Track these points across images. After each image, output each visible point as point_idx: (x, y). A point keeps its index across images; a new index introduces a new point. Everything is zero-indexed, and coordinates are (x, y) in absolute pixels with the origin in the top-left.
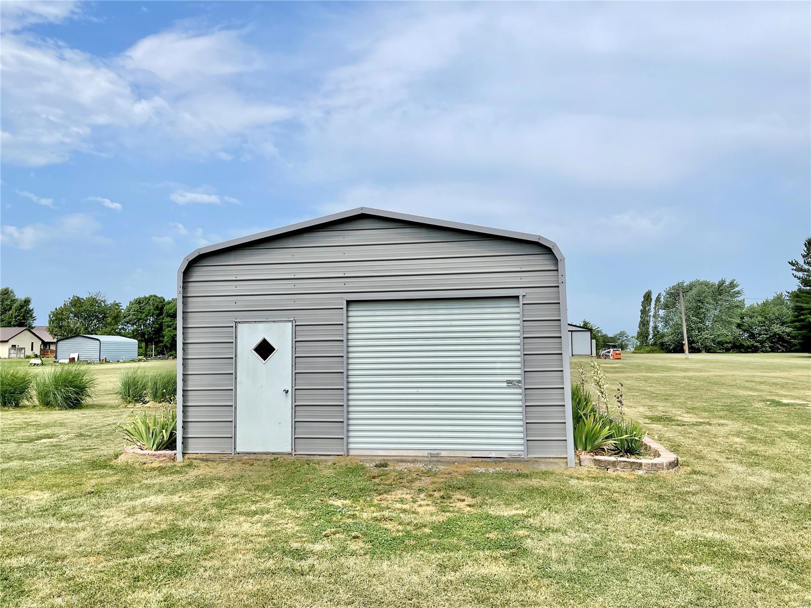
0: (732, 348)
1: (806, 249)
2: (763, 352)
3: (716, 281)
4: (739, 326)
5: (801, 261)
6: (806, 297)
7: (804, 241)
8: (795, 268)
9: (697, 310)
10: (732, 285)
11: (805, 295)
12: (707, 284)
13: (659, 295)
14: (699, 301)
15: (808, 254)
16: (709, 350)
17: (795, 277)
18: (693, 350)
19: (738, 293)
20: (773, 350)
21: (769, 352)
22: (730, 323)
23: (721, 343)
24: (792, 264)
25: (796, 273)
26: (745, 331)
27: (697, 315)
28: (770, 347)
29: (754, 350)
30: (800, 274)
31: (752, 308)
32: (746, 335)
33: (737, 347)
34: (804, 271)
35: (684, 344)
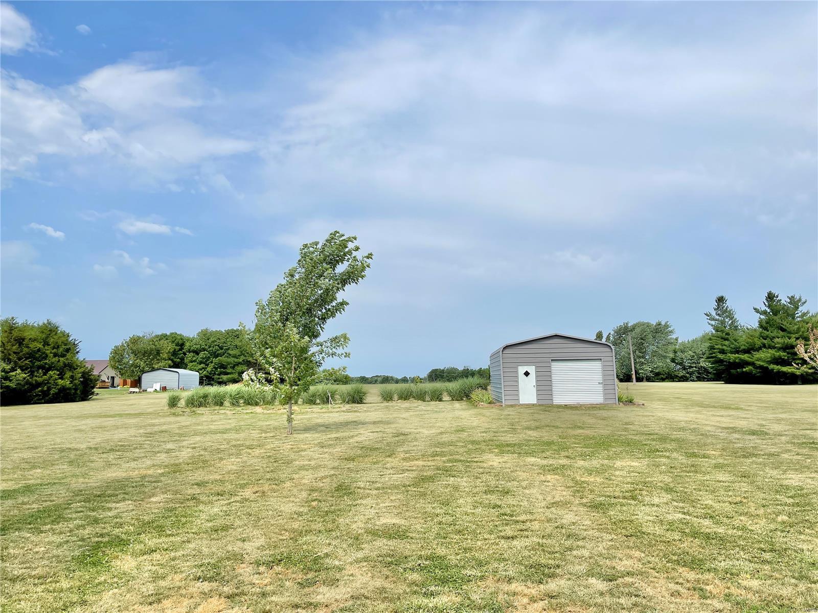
0: (667, 378)
1: (716, 304)
2: (692, 381)
3: (654, 322)
4: (673, 360)
5: (714, 313)
6: (716, 340)
7: (715, 299)
8: (709, 318)
9: (640, 346)
10: (667, 326)
11: (715, 338)
12: (648, 325)
13: (610, 334)
14: (642, 339)
15: (718, 308)
16: (649, 379)
17: (709, 324)
18: (639, 380)
19: (671, 332)
20: (700, 379)
21: (696, 381)
22: (665, 357)
23: (657, 374)
24: (706, 314)
25: (710, 321)
26: (677, 364)
27: (640, 350)
28: (697, 377)
29: (684, 379)
30: (713, 323)
31: (683, 344)
32: (679, 367)
33: (670, 377)
34: (716, 320)
35: (632, 374)
